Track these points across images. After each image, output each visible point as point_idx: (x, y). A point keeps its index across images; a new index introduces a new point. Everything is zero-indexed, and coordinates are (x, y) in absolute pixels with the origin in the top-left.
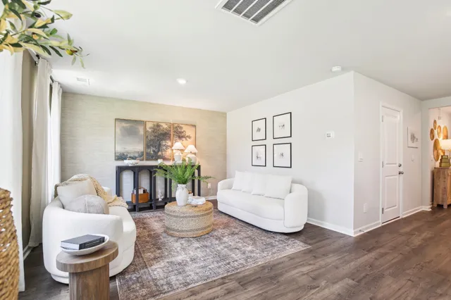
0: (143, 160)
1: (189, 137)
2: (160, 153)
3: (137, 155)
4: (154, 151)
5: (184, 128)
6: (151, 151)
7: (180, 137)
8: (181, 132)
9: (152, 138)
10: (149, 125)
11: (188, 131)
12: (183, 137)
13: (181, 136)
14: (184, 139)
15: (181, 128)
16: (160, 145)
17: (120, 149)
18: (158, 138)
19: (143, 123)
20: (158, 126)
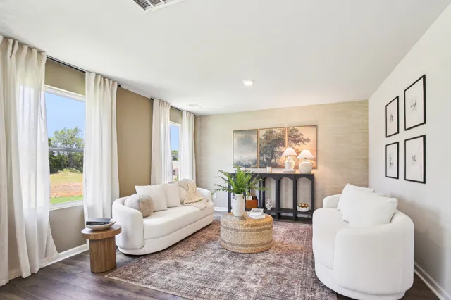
0: (256, 168)
1: (308, 140)
2: (273, 161)
3: (251, 163)
4: (267, 158)
5: (301, 130)
6: (264, 158)
7: (296, 142)
8: (296, 136)
9: (265, 145)
10: (262, 133)
11: (308, 134)
12: (298, 141)
13: (296, 139)
14: (301, 143)
15: (297, 131)
16: (273, 152)
17: (237, 158)
18: (271, 144)
19: (257, 131)
20: (271, 132)
